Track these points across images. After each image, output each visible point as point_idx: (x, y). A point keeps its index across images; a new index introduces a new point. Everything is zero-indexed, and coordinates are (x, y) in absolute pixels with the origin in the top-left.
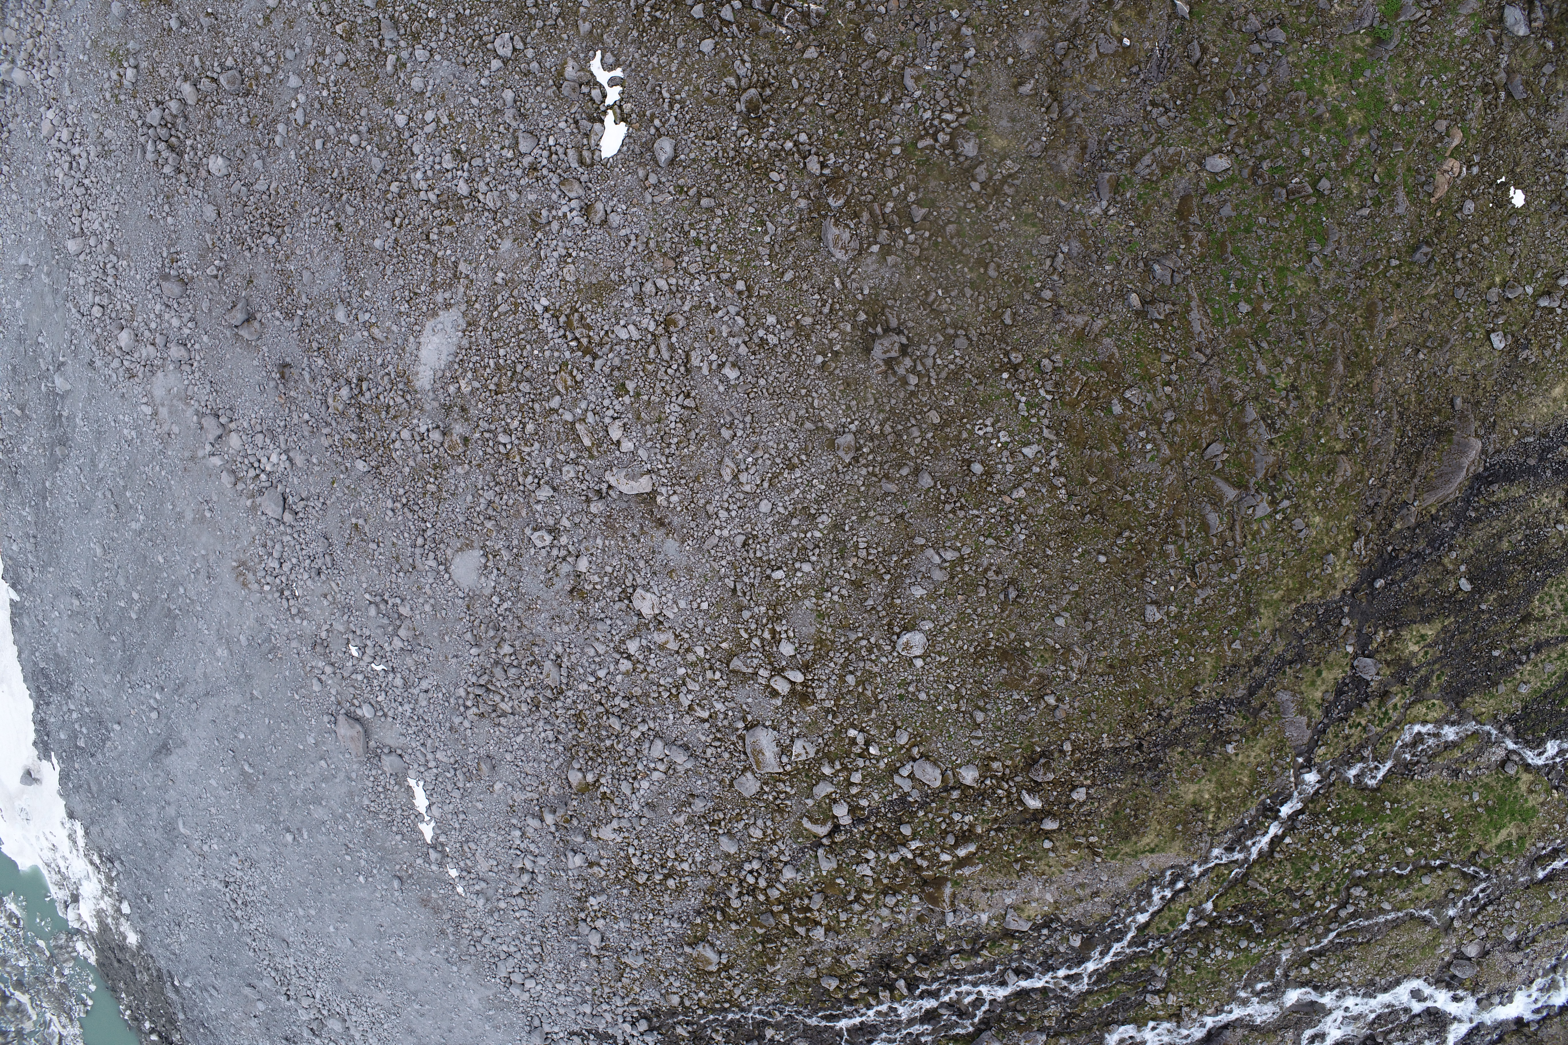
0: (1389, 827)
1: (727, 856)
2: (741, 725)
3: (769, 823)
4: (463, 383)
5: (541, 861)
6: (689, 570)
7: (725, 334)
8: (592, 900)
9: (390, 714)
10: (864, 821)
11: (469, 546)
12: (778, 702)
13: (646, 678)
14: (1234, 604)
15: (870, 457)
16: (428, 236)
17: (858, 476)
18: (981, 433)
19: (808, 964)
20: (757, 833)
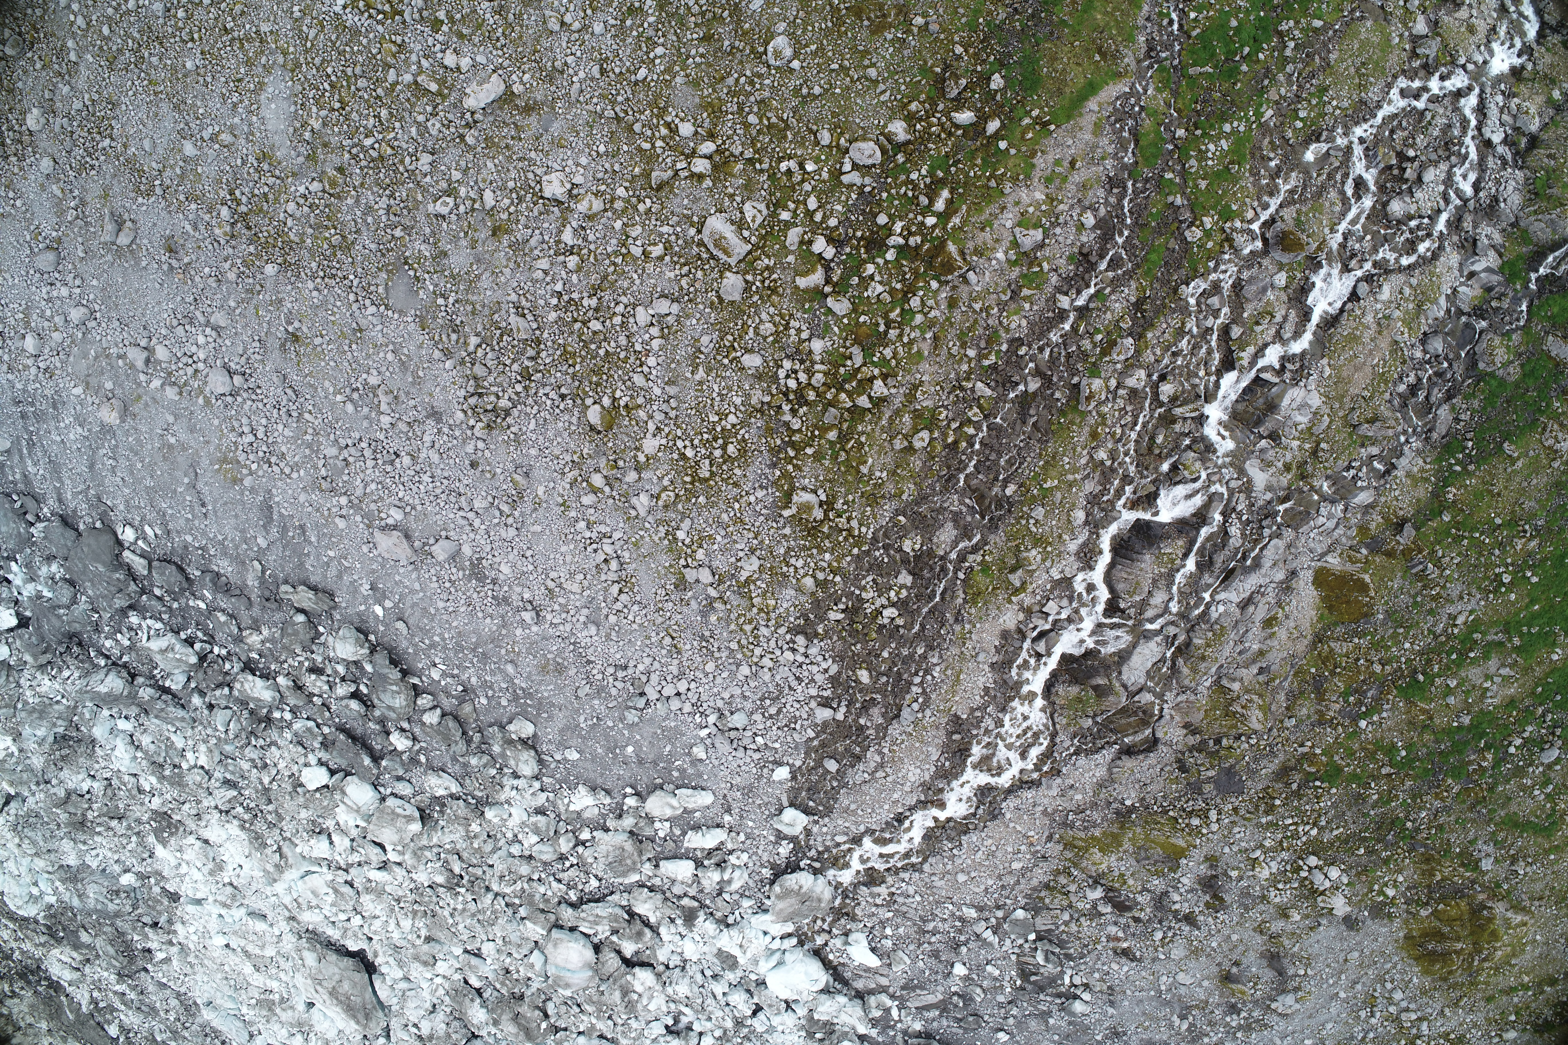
1: (759, 377)
2: (692, 231)
3: (772, 310)
5: (617, 535)
6: (572, 128)
8: (681, 535)
10: (844, 240)
12: (708, 183)
13: (596, 259)
19: (892, 438)
20: (767, 328)
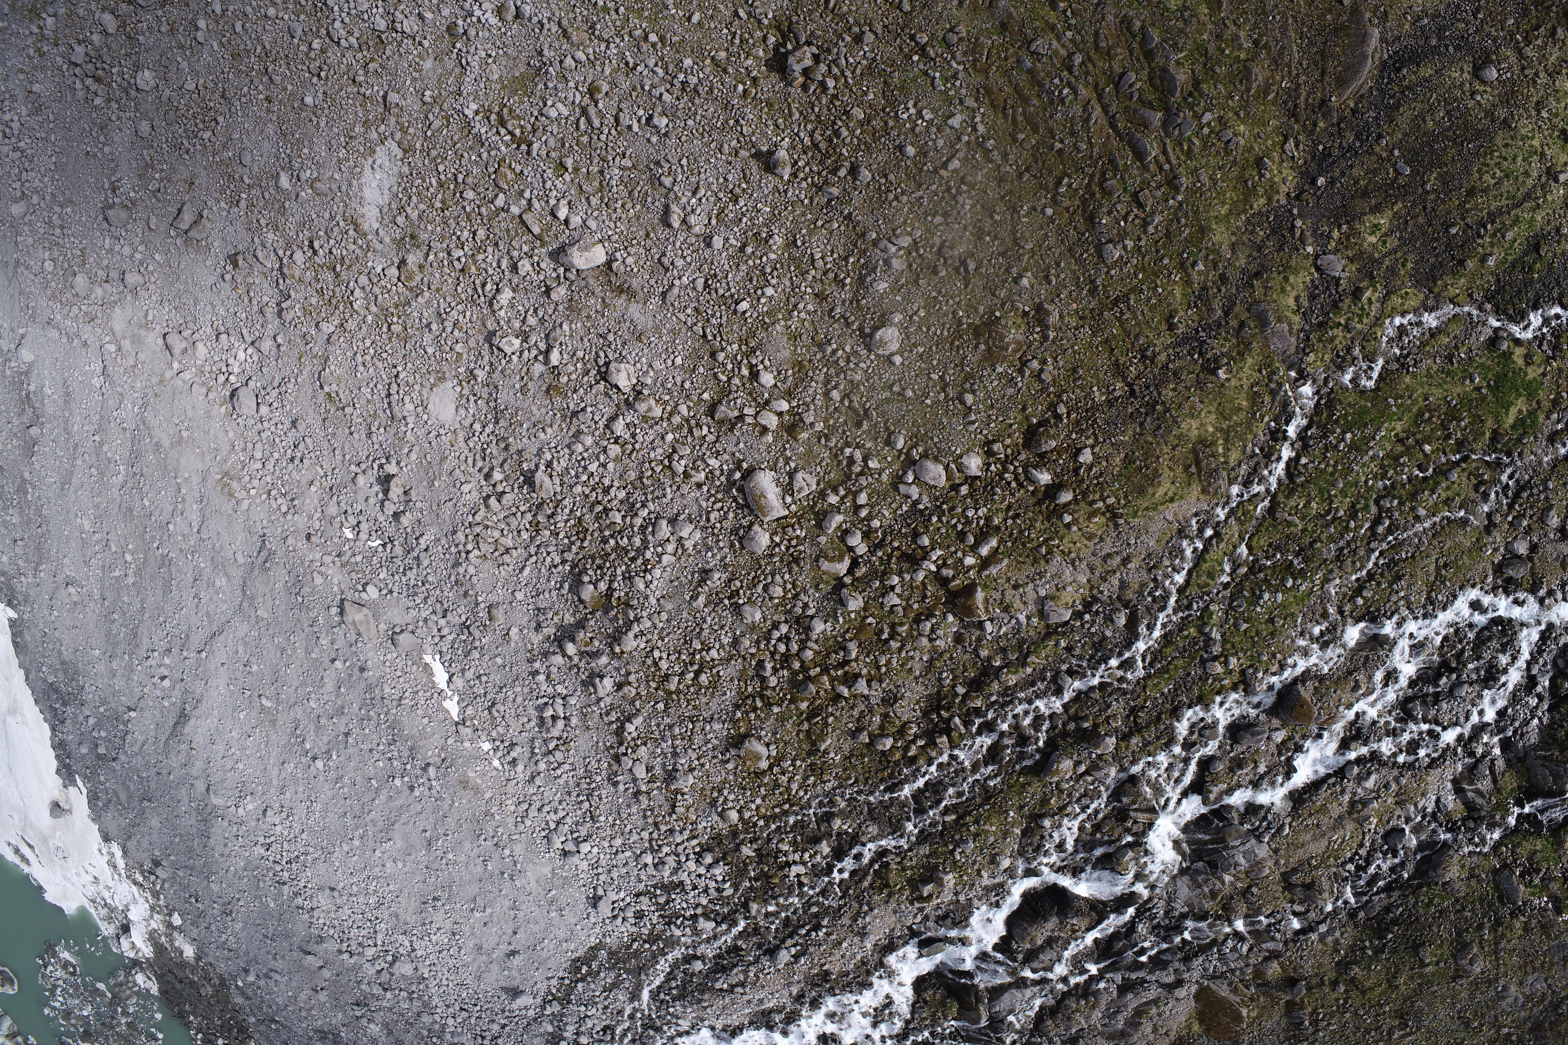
0: (1399, 426)
1: (753, 628)
2: (738, 475)
3: (787, 576)
4: (409, 210)
5: (571, 702)
6: (657, 329)
7: (647, 88)
8: (630, 728)
9: (396, 589)
10: (880, 545)
11: (442, 379)
12: (770, 438)
13: (638, 458)
14: (1186, 225)
15: (807, 169)
16: (354, 81)
17: (800, 191)
18: (905, 116)
19: (858, 729)
20: (778, 592)
